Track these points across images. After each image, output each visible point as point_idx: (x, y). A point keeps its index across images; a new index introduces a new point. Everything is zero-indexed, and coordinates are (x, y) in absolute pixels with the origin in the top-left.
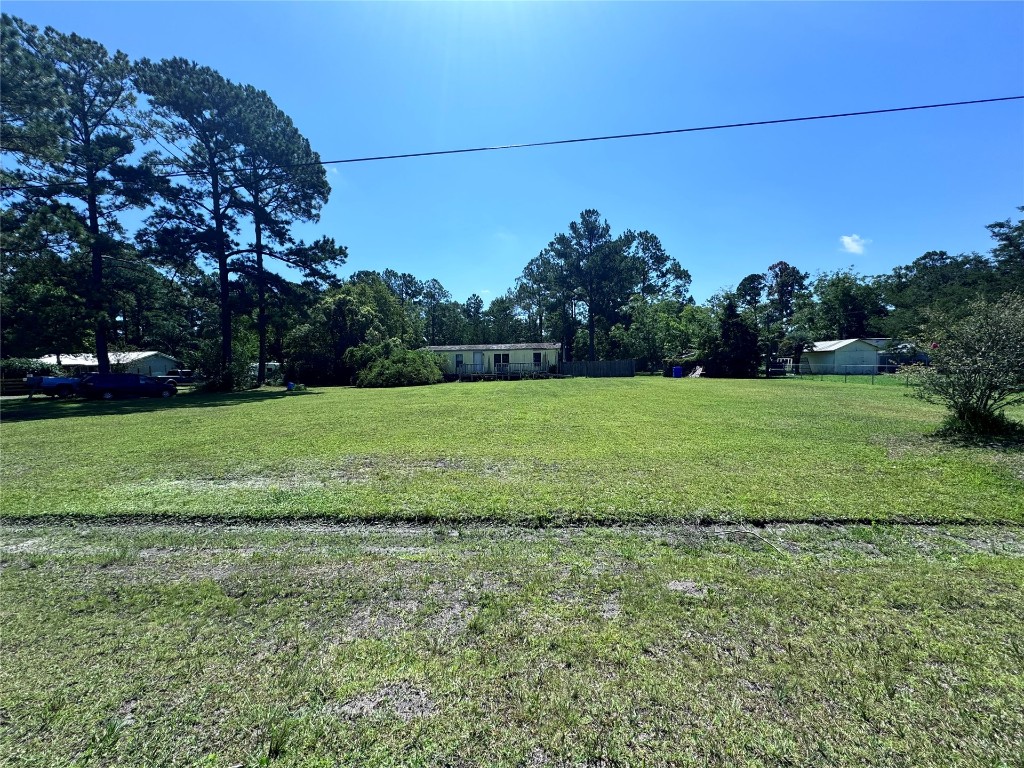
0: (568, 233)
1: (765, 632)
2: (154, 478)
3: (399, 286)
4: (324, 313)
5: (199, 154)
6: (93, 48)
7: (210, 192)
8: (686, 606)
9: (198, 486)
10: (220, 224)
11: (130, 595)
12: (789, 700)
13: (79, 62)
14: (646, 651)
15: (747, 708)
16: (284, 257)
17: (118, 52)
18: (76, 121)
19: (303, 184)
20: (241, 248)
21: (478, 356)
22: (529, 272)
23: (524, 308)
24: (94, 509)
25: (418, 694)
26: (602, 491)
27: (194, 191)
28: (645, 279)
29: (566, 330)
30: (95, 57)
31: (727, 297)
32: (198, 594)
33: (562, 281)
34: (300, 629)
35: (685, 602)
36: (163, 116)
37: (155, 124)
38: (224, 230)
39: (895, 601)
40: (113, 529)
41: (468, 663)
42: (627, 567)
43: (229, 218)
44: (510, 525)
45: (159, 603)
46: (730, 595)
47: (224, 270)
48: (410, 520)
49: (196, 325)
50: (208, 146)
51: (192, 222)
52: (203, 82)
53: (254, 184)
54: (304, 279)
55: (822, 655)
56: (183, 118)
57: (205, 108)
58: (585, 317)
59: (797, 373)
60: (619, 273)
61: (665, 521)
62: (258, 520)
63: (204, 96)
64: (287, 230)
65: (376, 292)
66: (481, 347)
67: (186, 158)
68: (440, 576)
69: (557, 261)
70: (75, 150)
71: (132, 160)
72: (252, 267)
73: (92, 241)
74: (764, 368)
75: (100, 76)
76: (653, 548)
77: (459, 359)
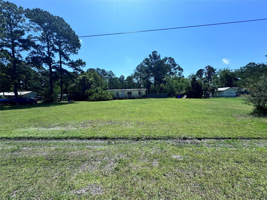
0: (148, 57)
1: (199, 170)
2: (29, 127)
3: (101, 73)
4: (79, 80)
5: (43, 35)
6: (13, 5)
7: (47, 46)
8: (177, 162)
9: (41, 129)
10: (49, 55)
11: (19, 160)
12: (204, 189)
13: (9, 9)
14: (165, 175)
15: (192, 191)
16: (68, 65)
17: (20, 6)
18: (8, 26)
19: (73, 44)
20: (55, 62)
21: (123, 92)
22: (137, 68)
23: (136, 79)
24: (11, 136)
25: (98, 188)
26: (156, 130)
27: (42, 46)
28: (170, 70)
29: (148, 85)
30: (14, 8)
31: (193, 76)
32: (38, 160)
33: (147, 71)
34: (67, 170)
35: (177, 161)
36: (33, 25)
37: (31, 27)
38: (51, 57)
39: (236, 160)
40: (16, 141)
41: (113, 179)
42: (161, 152)
43: (52, 53)
44: (129, 140)
45: (27, 162)
46: (190, 159)
47: (51, 68)
48: (101, 139)
49: (43, 84)
50: (46, 33)
51: (41, 55)
52: (45, 15)
53: (59, 44)
54: (74, 71)
55: (214, 176)
56: (39, 25)
57: (45, 22)
58: (153, 81)
59: (213, 97)
60: (163, 69)
61: (173, 138)
62: (58, 139)
63: (45, 19)
64: (69, 57)
65: (94, 74)
66: (124, 90)
67: (40, 37)
68: (107, 154)
69: (145, 65)
70: (8, 34)
71: (24, 37)
72: (59, 67)
73: (13, 60)
74: (204, 95)
75: (15, 13)
76: (169, 146)
77: (118, 93)
